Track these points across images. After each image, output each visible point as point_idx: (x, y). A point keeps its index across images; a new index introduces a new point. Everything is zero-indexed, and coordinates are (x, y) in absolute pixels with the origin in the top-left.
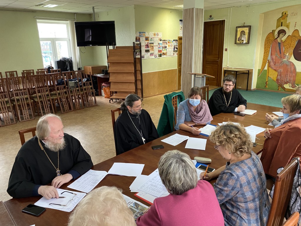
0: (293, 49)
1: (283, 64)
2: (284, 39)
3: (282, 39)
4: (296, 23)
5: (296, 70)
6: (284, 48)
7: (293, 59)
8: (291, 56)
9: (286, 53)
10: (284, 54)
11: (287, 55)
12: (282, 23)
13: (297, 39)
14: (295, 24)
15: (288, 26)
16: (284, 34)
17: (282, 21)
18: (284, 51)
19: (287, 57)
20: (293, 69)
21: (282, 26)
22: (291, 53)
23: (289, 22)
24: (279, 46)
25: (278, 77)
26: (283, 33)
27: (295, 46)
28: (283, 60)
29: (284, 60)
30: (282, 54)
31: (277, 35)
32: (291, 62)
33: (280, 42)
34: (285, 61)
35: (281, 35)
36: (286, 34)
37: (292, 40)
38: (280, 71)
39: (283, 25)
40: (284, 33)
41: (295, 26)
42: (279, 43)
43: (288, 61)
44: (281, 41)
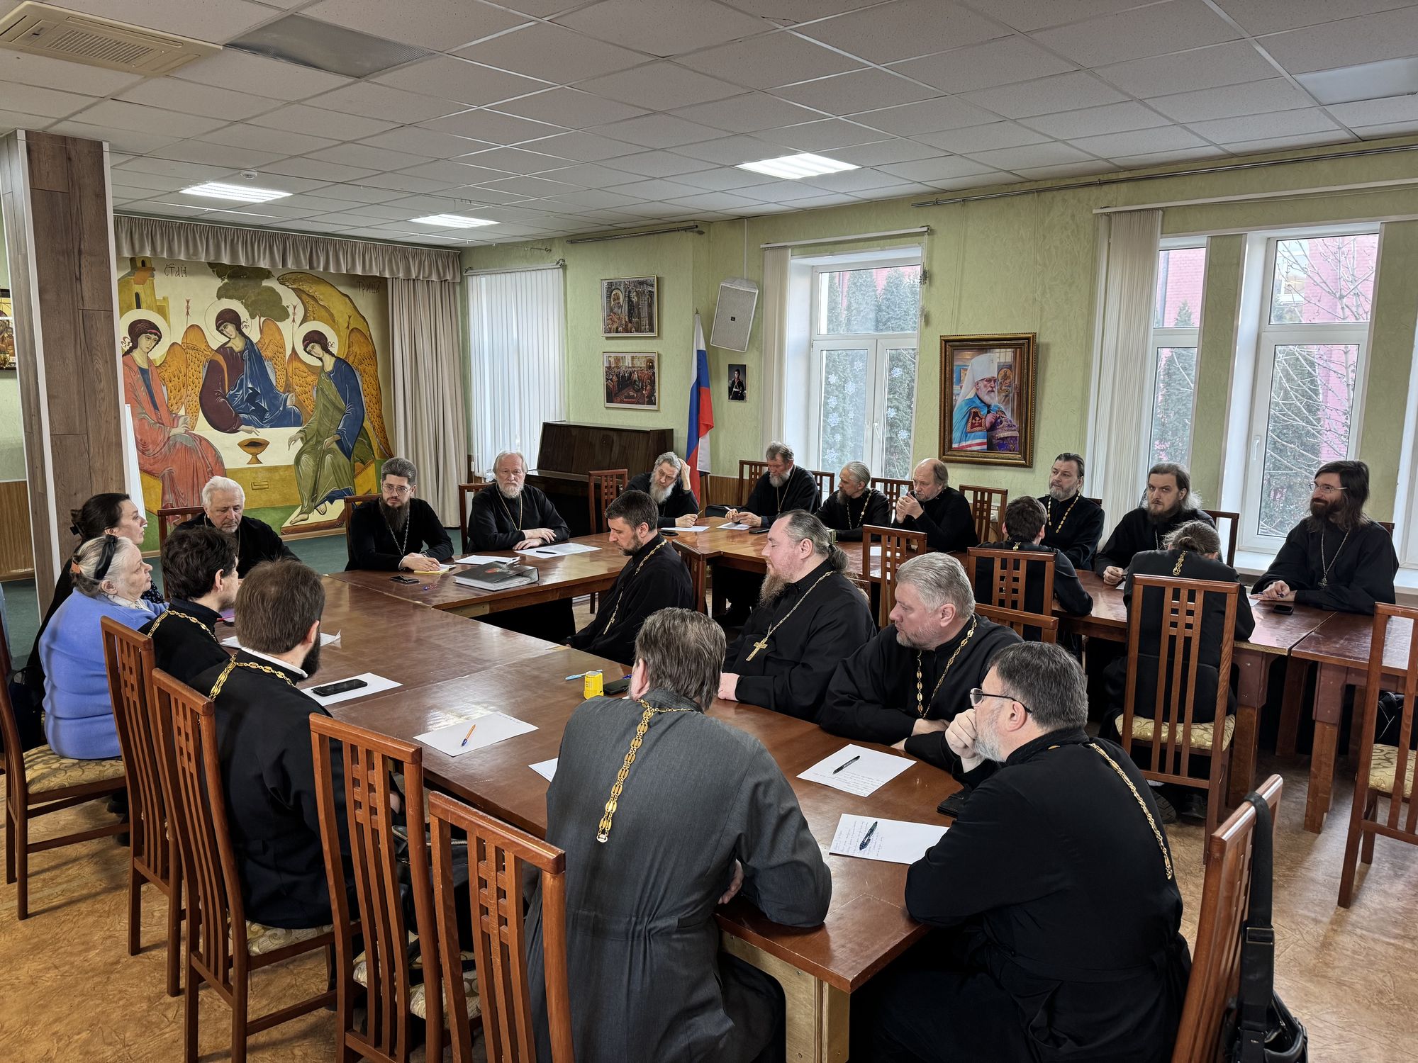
0: (198, 390)
1: (175, 446)
2: (158, 353)
3: (152, 356)
4: (188, 302)
5: (223, 465)
6: (164, 389)
7: (203, 428)
8: (197, 417)
9: (175, 407)
10: (171, 412)
11: (182, 412)
12: (137, 295)
13: (203, 359)
14: (188, 308)
15: (162, 311)
16: (153, 337)
17: (137, 288)
18: (169, 399)
19: (181, 420)
20: (211, 459)
21: (139, 306)
22: (194, 409)
23: (164, 295)
24: (144, 381)
25: (167, 497)
26: (151, 333)
27: (201, 381)
28: (171, 434)
29: (174, 431)
30: (163, 411)
31: (128, 340)
32: (201, 439)
33: (145, 366)
34: (180, 435)
35: (144, 341)
36: (160, 337)
37: (189, 361)
38: (170, 473)
39: (143, 305)
40: (156, 334)
41: (188, 313)
42: (143, 372)
43: (190, 434)
44: (149, 361)
